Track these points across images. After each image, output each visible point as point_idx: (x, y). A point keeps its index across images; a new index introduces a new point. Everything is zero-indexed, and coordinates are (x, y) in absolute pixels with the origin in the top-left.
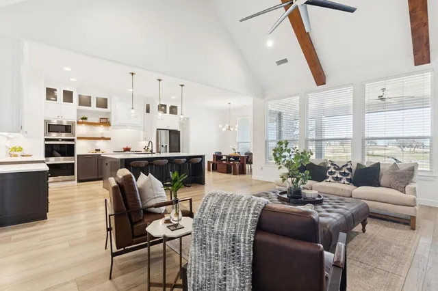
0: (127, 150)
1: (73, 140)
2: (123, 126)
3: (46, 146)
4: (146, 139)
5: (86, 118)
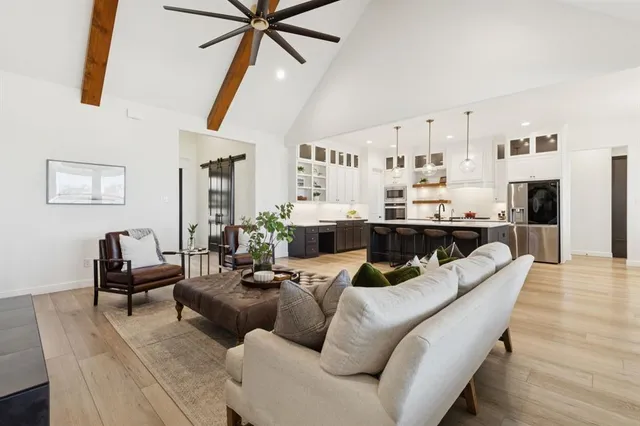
0: (470, 216)
1: (403, 204)
2: (460, 184)
3: (386, 210)
4: (497, 200)
5: (424, 180)
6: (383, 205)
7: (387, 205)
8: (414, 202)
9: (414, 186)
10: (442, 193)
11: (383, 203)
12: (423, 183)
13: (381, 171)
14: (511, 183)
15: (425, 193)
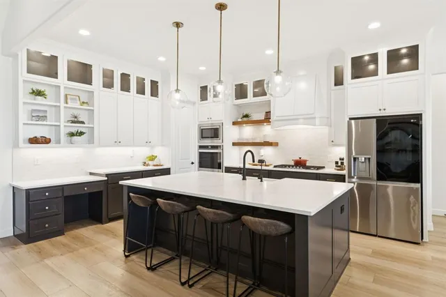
0: (300, 164)
3: (200, 153)
4: (333, 143)
5: (247, 116)
6: (197, 148)
7: (201, 147)
8: (234, 144)
9: (234, 123)
10: (267, 132)
11: (197, 145)
12: (245, 120)
13: (194, 103)
14: (351, 119)
15: (248, 132)
